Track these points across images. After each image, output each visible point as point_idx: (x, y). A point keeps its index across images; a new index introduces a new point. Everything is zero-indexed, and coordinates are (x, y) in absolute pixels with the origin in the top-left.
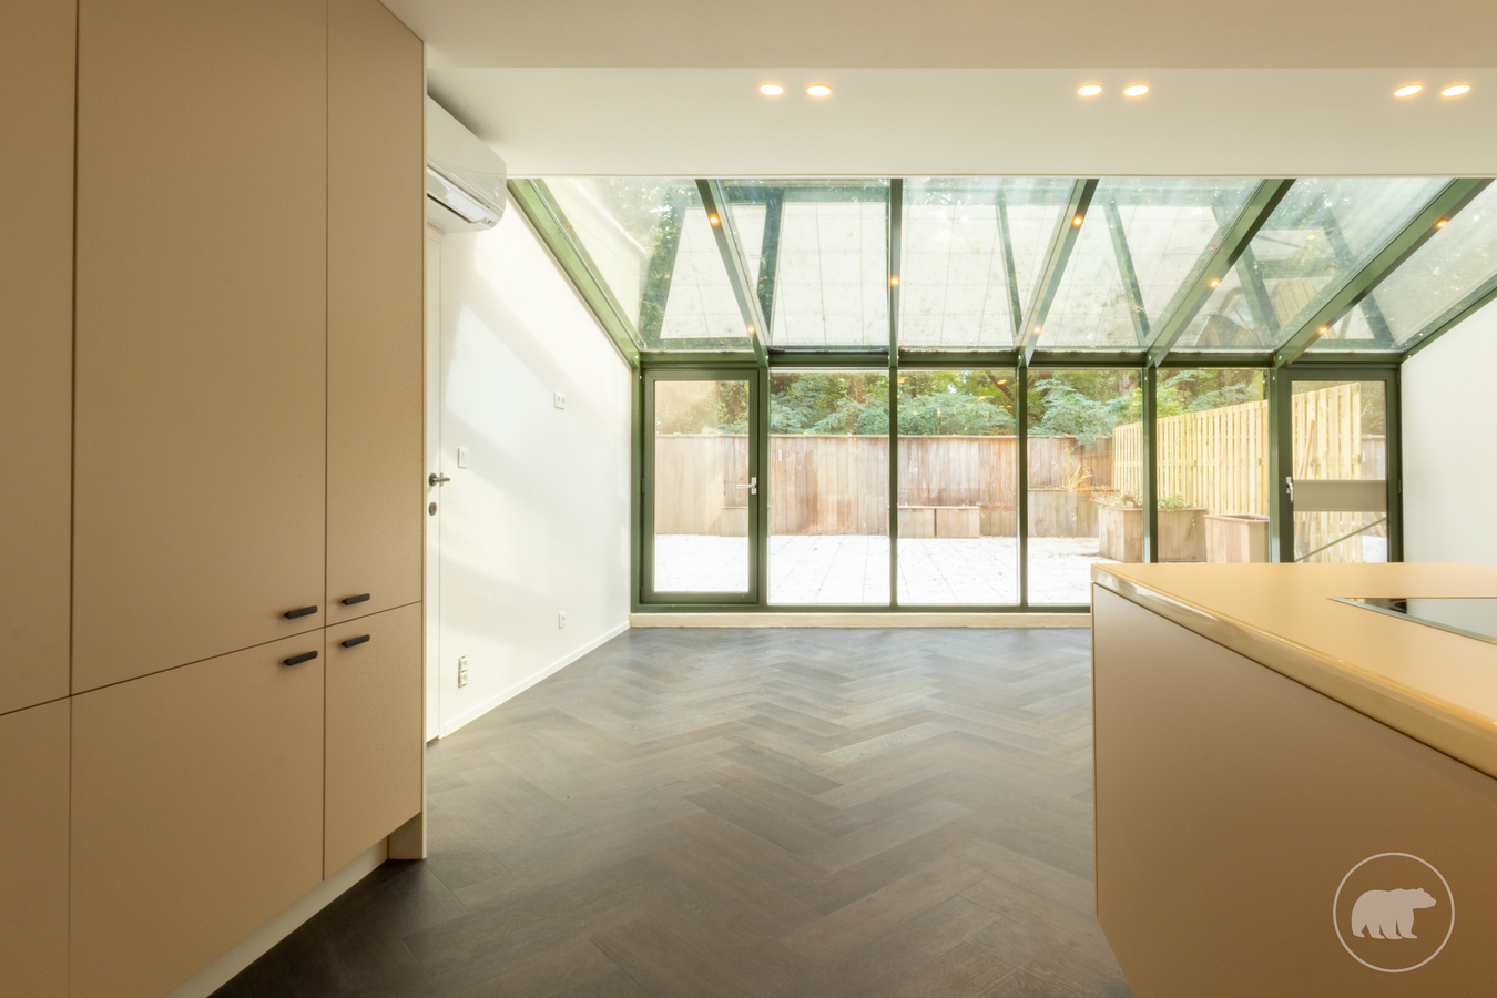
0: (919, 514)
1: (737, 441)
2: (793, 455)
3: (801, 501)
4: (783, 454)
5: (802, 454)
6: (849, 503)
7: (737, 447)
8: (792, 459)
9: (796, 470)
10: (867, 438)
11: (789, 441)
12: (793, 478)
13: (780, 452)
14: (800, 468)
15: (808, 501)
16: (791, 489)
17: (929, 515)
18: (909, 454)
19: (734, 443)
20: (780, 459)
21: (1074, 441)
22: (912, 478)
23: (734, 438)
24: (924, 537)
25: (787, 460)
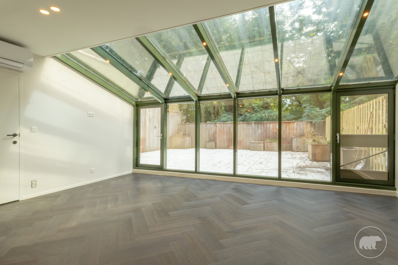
0: (259, 144)
1: (212, 124)
2: (226, 128)
3: (228, 140)
4: (223, 128)
5: (228, 128)
6: (241, 141)
7: (212, 126)
8: (225, 129)
9: (227, 131)
10: (246, 123)
11: (225, 124)
12: (226, 134)
13: (222, 127)
14: (228, 131)
15: (230, 140)
16: (225, 137)
17: (262, 145)
18: (258, 127)
19: (211, 125)
20: (222, 129)
21: (311, 123)
22: (259, 134)
23: (211, 124)
24: (260, 151)
25: (224, 129)
